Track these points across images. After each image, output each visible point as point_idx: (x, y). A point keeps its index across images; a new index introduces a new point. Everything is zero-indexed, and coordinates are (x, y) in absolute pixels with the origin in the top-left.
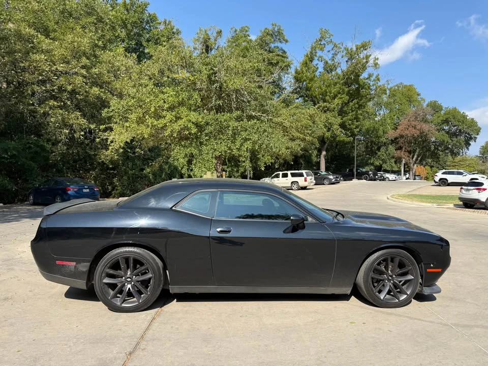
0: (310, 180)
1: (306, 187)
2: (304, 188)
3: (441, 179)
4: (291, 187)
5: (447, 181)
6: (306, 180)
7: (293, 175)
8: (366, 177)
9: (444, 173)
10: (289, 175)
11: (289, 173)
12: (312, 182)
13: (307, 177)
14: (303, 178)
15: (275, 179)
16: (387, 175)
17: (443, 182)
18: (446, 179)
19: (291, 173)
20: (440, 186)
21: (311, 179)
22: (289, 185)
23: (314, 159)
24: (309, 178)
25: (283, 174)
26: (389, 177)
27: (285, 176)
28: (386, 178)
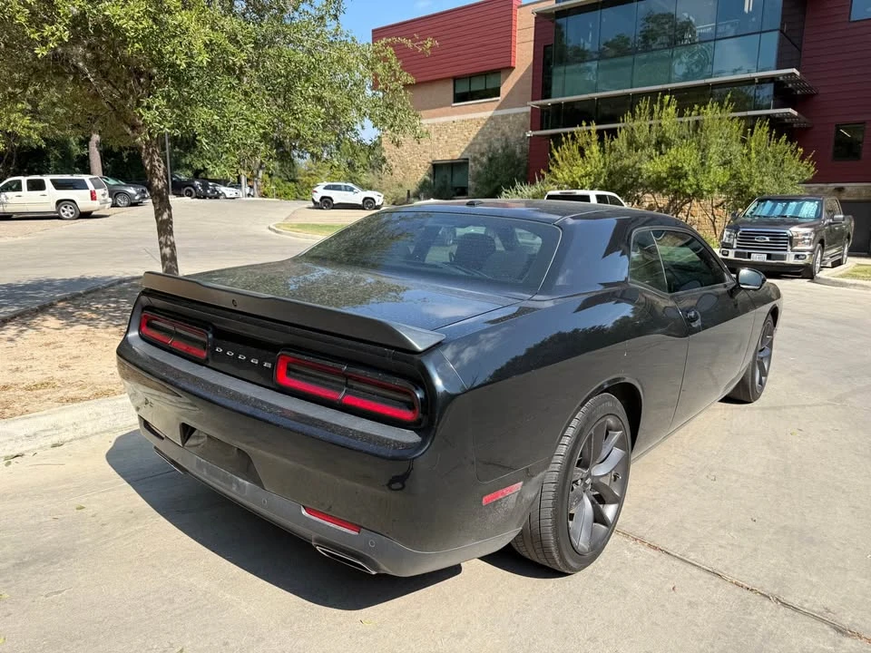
0: (103, 198)
1: (91, 212)
2: (86, 215)
3: (323, 198)
4: (58, 212)
5: (332, 200)
6: (93, 197)
7: (59, 185)
8: (190, 191)
9: (326, 188)
10: (49, 185)
11: (47, 179)
12: (106, 202)
13: (97, 191)
14: (86, 193)
15: (10, 194)
16: (222, 189)
17: (326, 203)
18: (330, 198)
19: (52, 180)
20: (322, 209)
21: (103, 195)
22: (52, 207)
23: (76, 149)
24: (99, 192)
25: (29, 181)
26: (225, 192)
27: (37, 186)
28: (221, 195)
